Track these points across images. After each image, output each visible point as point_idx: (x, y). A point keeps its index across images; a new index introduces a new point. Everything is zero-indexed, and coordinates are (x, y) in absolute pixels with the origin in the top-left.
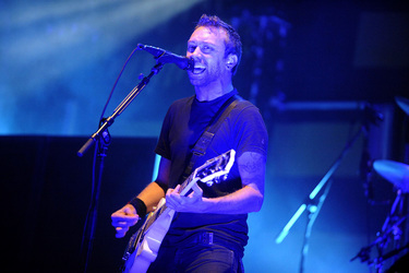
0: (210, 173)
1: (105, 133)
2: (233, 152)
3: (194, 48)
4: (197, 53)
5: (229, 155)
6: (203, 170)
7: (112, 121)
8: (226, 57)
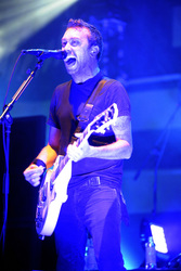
0: (101, 124)
1: (8, 116)
2: (115, 105)
3: (65, 44)
4: (68, 47)
5: (112, 108)
6: (95, 124)
7: (11, 106)
8: (90, 47)
